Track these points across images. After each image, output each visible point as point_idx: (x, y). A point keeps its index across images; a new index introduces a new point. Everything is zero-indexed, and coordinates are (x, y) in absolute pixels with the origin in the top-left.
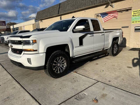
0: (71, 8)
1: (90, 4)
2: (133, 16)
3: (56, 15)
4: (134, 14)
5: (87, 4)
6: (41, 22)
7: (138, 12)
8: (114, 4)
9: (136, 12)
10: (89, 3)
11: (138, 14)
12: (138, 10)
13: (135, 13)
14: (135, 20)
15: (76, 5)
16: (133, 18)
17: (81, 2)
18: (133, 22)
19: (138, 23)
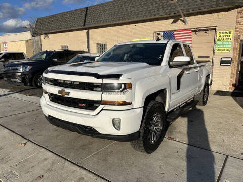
0: (110, 18)
1: (147, 14)
2: (219, 40)
3: (80, 28)
4: (220, 37)
5: (142, 14)
6: (45, 37)
7: (226, 34)
8: (187, 19)
9: (223, 35)
10: (145, 13)
11: (227, 37)
12: (227, 32)
13: (221, 35)
14: (222, 46)
15: (120, 14)
16: (219, 44)
17: (130, 9)
18: (219, 50)
19: (225, 51)
